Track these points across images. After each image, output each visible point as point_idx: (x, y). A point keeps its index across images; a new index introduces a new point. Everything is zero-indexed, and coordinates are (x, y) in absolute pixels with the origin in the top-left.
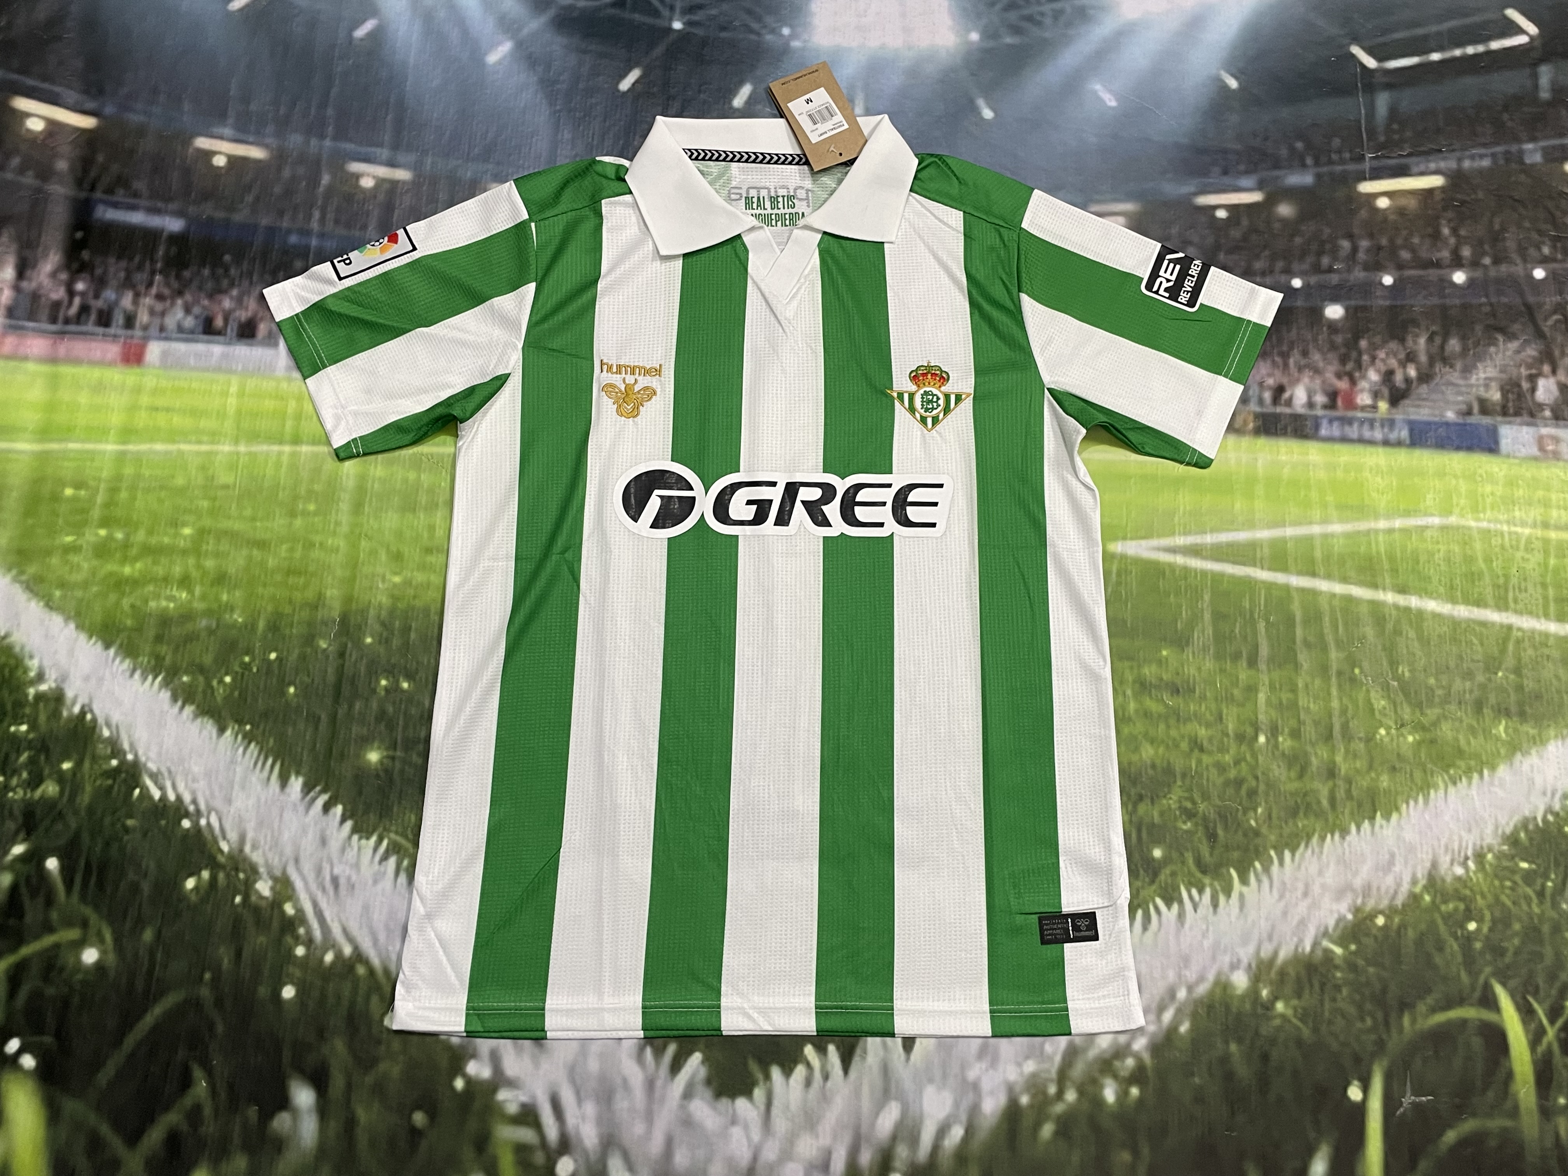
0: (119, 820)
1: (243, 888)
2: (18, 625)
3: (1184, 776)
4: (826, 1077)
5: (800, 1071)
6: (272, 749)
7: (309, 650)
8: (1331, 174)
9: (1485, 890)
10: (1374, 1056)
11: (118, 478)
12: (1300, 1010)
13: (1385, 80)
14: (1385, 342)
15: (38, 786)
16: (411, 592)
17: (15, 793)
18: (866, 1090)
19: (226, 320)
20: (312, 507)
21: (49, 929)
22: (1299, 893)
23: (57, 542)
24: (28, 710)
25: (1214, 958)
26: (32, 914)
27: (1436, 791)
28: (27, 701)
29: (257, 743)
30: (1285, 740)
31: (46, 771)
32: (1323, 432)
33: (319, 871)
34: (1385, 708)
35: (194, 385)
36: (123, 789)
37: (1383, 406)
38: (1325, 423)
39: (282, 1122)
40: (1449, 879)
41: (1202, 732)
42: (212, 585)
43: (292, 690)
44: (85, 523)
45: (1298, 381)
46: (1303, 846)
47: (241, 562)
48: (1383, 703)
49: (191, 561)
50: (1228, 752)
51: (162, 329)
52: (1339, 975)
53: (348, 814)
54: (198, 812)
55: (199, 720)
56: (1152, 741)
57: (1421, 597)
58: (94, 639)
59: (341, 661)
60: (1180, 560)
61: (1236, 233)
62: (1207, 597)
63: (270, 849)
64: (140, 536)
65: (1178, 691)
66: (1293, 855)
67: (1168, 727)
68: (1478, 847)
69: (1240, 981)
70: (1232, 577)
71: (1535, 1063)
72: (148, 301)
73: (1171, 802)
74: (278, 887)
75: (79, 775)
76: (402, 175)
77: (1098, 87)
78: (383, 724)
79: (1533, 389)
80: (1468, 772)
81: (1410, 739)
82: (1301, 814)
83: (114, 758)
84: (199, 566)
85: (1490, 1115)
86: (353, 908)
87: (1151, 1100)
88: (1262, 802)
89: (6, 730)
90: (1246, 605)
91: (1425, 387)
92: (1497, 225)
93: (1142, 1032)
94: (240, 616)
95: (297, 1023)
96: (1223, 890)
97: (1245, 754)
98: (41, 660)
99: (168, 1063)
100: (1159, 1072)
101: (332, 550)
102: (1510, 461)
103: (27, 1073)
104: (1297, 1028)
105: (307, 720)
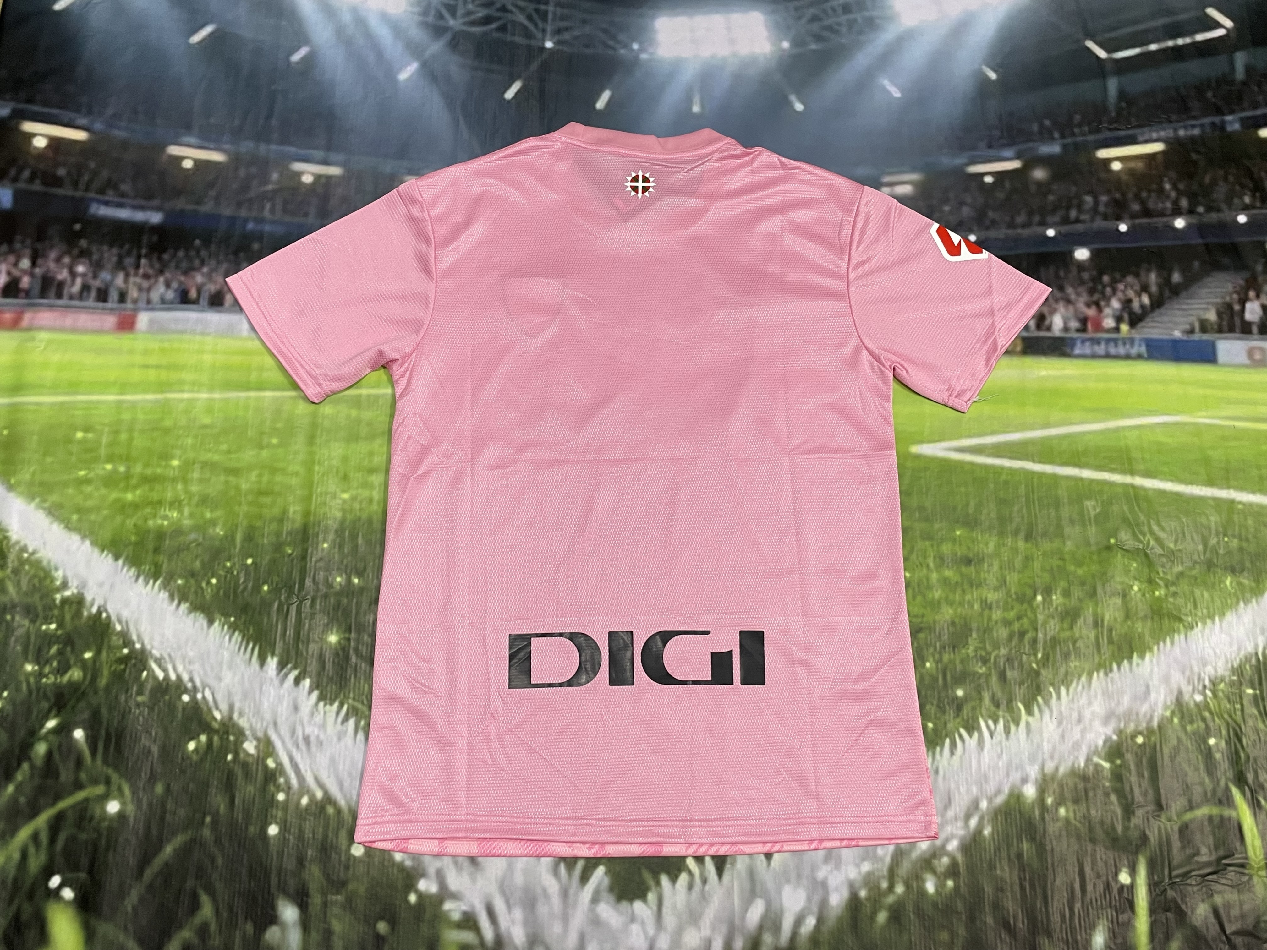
0: (131, 696)
1: (232, 747)
2: (44, 543)
3: (978, 629)
4: (704, 881)
5: (683, 877)
6: (252, 636)
7: (278, 556)
8: (1074, 144)
10: (1139, 847)
11: (119, 422)
12: (1077, 814)
13: (1114, 67)
14: (1124, 276)
15: (65, 672)
16: (357, 506)
18: (736, 891)
20: (275, 441)
21: (78, 786)
22: (1074, 721)
23: (73, 476)
24: (56, 612)
25: (1008, 775)
26: (66, 776)
27: (1179, 634)
28: (55, 604)
29: (240, 631)
30: (1058, 598)
31: (72, 662)
32: (1077, 351)
33: (293, 732)
34: (1135, 569)
35: (175, 345)
36: (134, 672)
37: (1124, 327)
38: (1079, 343)
39: (272, 934)
40: (1192, 704)
41: (991, 596)
42: (197, 505)
43: (266, 588)
44: (94, 460)
46: (1074, 683)
47: (220, 486)
48: (1133, 565)
49: (180, 487)
50: (1012, 608)
51: (149, 302)
53: (314, 685)
54: (195, 689)
55: (192, 615)
56: (951, 604)
57: (1161, 480)
58: (105, 552)
59: (303, 563)
60: (968, 457)
61: (1001, 194)
62: (991, 487)
63: (254, 716)
64: (138, 468)
65: (970, 564)
66: (1068, 690)
67: (964, 591)
68: (1213, 677)
69: (1030, 791)
73: (969, 651)
74: (261, 747)
75: (98, 664)
76: (334, 171)
77: (885, 82)
78: (340, 612)
79: (1243, 310)
80: (1203, 619)
81: (1156, 593)
82: (1073, 657)
83: (125, 647)
86: (322, 760)
87: (964, 890)
88: (1041, 650)
89: (39, 629)
90: (1022, 490)
91: (1156, 313)
92: (1207, 180)
93: (953, 836)
94: (221, 530)
95: (281, 854)
96: (1013, 720)
97: (1026, 610)
98: (64, 571)
99: (180, 890)
100: (968, 867)
101: (292, 474)
102: (1225, 369)
103: (67, 903)
104: (1076, 827)
105: (278, 611)
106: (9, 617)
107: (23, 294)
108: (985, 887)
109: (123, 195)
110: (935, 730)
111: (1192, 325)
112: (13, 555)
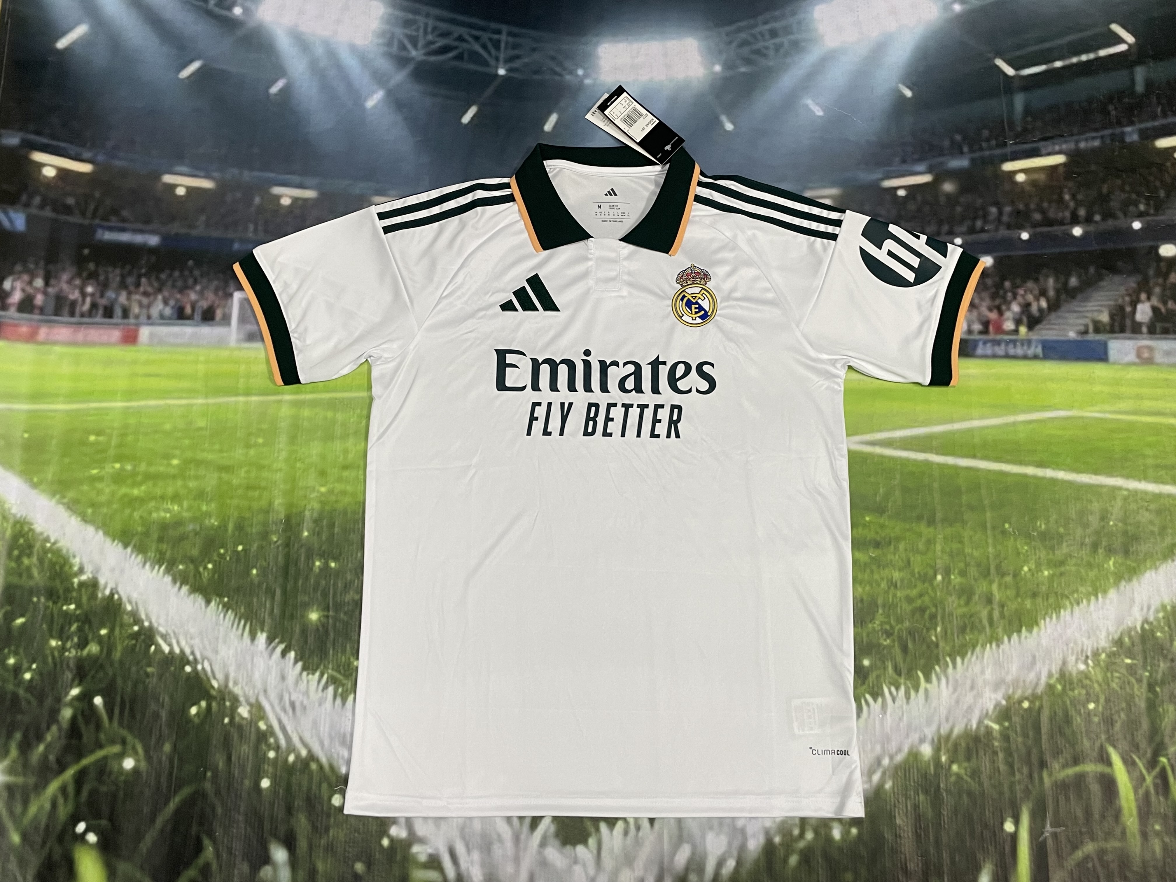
0: (142, 668)
1: (229, 712)
2: (64, 534)
3: (884, 606)
4: (638, 828)
5: (620, 825)
6: (243, 614)
7: (264, 543)
8: (982, 158)
9: (1100, 680)
10: (1022, 800)
11: (126, 426)
12: (969, 770)
13: (1020, 84)
14: (1024, 282)
15: (85, 647)
16: (333, 498)
17: (70, 652)
18: (666, 837)
19: (193, 309)
20: (260, 441)
21: (100, 746)
22: (968, 687)
23: (87, 474)
24: (74, 594)
25: (908, 735)
26: (87, 736)
27: (1065, 609)
28: (73, 587)
29: (233, 610)
30: (956, 578)
31: (90, 637)
32: (980, 351)
33: (281, 698)
34: (1027, 551)
35: (174, 357)
36: (143, 646)
37: (1023, 330)
38: (981, 345)
39: (266, 872)
40: (1074, 673)
41: (896, 575)
42: (195, 500)
43: (254, 571)
44: (104, 460)
46: (969, 653)
47: (214, 482)
48: (1026, 548)
49: (179, 483)
50: (915, 586)
51: (149, 317)
53: (299, 657)
54: (196, 661)
55: (192, 596)
56: (861, 583)
57: (1054, 469)
58: (116, 542)
59: (286, 550)
60: (878, 450)
61: (912, 207)
62: (898, 476)
63: (246, 684)
64: (143, 467)
65: (879, 546)
66: (963, 660)
67: (872, 572)
68: (1095, 648)
70: (915, 461)
71: (1137, 800)
72: (136, 297)
73: (875, 625)
74: (254, 710)
75: (112, 639)
76: (310, 194)
77: (809, 102)
78: (319, 592)
80: (1088, 596)
81: (1046, 573)
82: (968, 630)
83: (136, 625)
84: (185, 487)
85: (1106, 840)
86: (306, 723)
87: (866, 837)
88: (940, 623)
89: (60, 609)
90: (926, 481)
92: (1105, 190)
94: (216, 521)
95: (272, 804)
96: (913, 687)
97: (928, 589)
98: (81, 558)
99: (186, 835)
100: (870, 816)
101: (277, 471)
102: (1116, 367)
103: (91, 846)
104: (967, 782)
105: (266, 592)
106: (35, 599)
107: (37, 311)
108: (886, 835)
109: (124, 220)
111: (1086, 326)
112: (38, 545)
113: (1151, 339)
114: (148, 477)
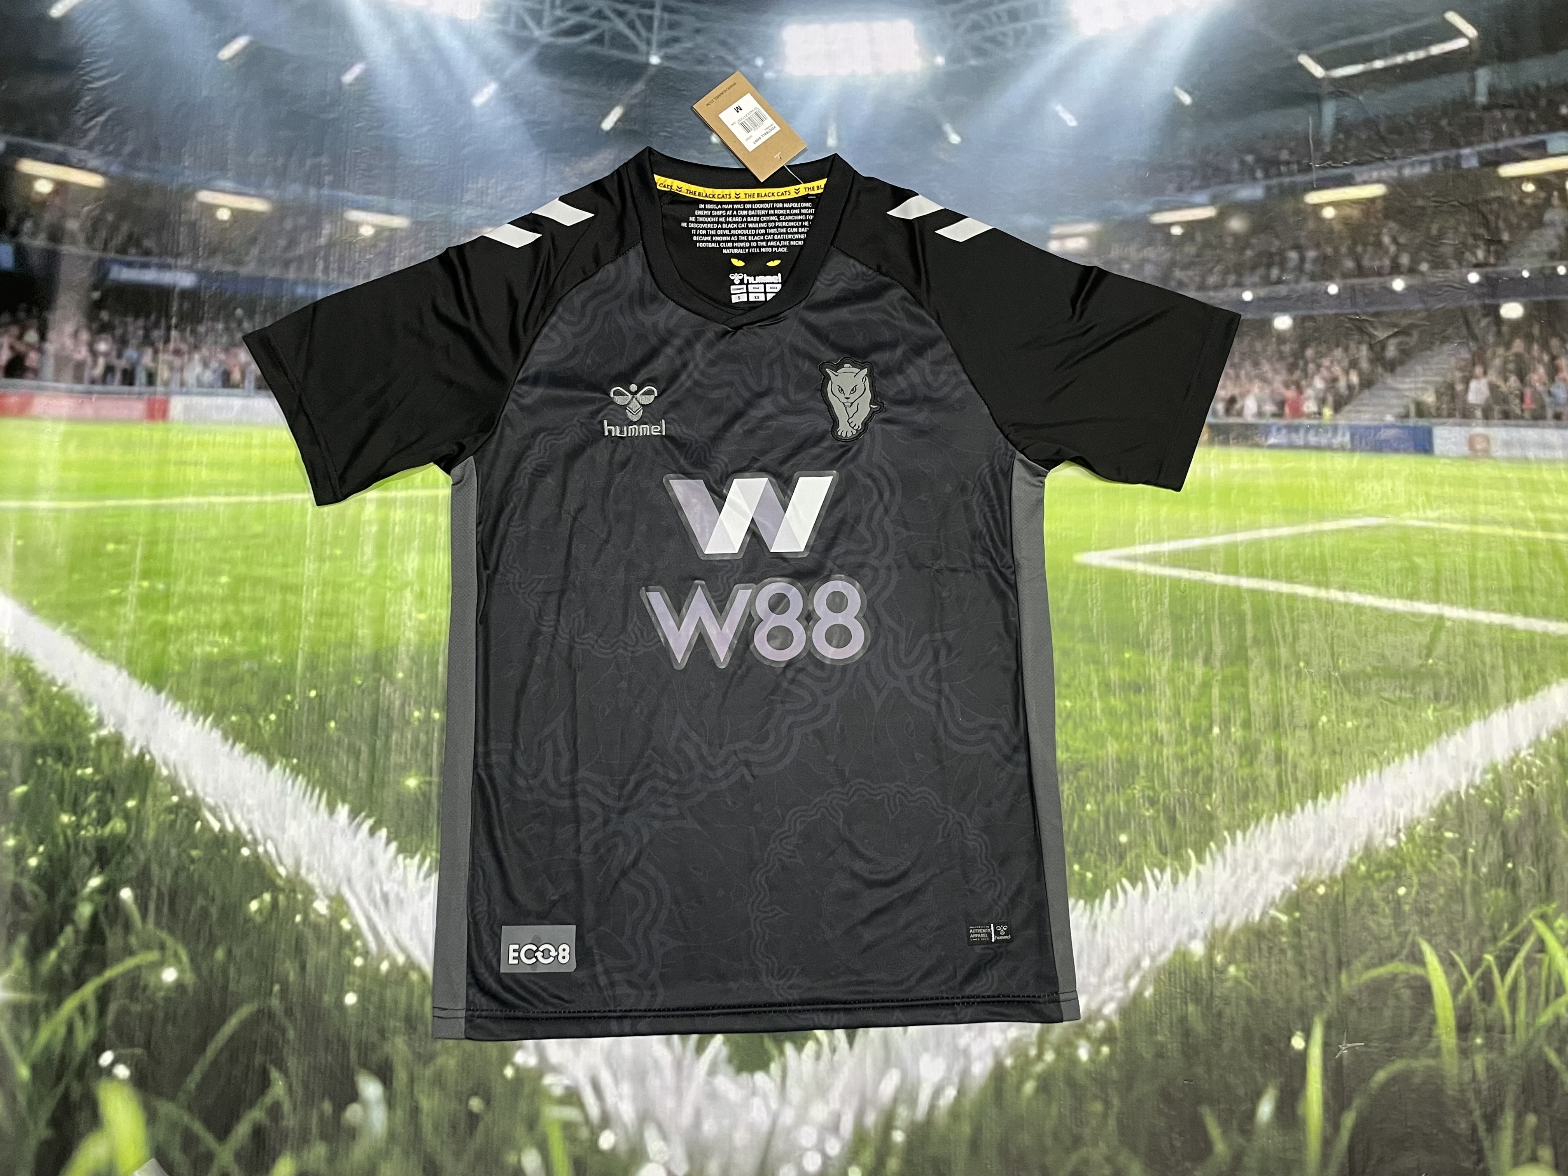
0: (184, 850)
1: (302, 908)
2: (75, 675)
3: (1147, 767)
4: (834, 1050)
5: (810, 1048)
6: (318, 779)
7: (345, 687)
8: (1281, 185)
9: (1415, 858)
10: (1315, 1008)
11: (155, 531)
12: (1250, 973)
13: (1331, 89)
14: (1330, 350)
15: (107, 823)
16: (435, 628)
17: (87, 831)
18: (869, 1062)
20: (338, 552)
21: (129, 952)
22: (1249, 869)
23: (104, 595)
24: (92, 755)
25: (1174, 930)
26: (113, 941)
27: (1372, 771)
28: (90, 745)
29: (304, 775)
30: (1237, 730)
31: (113, 810)
32: (1271, 441)
34: (1326, 697)
35: (219, 438)
36: (185, 821)
37: (1327, 412)
38: (1274, 429)
39: (353, 1113)
40: (1382, 850)
41: (1163, 728)
42: (251, 629)
43: (332, 724)
44: (128, 576)
45: (1248, 392)
46: (1252, 826)
47: (276, 607)
48: (1325, 692)
49: (230, 608)
50: (1186, 742)
51: (182, 384)
52: (1284, 939)
53: (392, 836)
54: (255, 841)
55: (250, 756)
56: (1117, 737)
57: (1360, 593)
58: (146, 685)
59: (375, 697)
60: (1141, 567)
61: (1190, 250)
62: (1167, 601)
63: (324, 872)
64: (179, 586)
65: (1140, 691)
66: (1244, 835)
67: (1131, 723)
68: (1409, 819)
70: (1189, 580)
71: (1456, 1008)
73: (1135, 791)
74: (334, 905)
75: (143, 813)
76: (399, 222)
77: (1059, 108)
78: (419, 752)
79: (1466, 390)
80: (1401, 753)
81: (1350, 724)
82: (1251, 795)
83: (175, 794)
84: (238, 613)
85: (1415, 1057)
86: (404, 920)
87: (1120, 1057)
88: (1217, 789)
89: (73, 774)
90: (1201, 607)
91: (1366, 393)
92: (1434, 230)
93: (1111, 999)
94: (279, 657)
95: (360, 1026)
96: (1182, 869)
97: (1201, 745)
98: (99, 707)
99: (248, 1066)
100: (1126, 1032)
101: (360, 592)
102: (1442, 461)
103: (121, 1082)
104: (1247, 988)
105: (348, 751)
106: (40, 761)
108: (1144, 1053)
109: (147, 253)
110: (1094, 880)
111: (1407, 407)
112: (41, 689)
113: (1487, 425)
114: (187, 600)
